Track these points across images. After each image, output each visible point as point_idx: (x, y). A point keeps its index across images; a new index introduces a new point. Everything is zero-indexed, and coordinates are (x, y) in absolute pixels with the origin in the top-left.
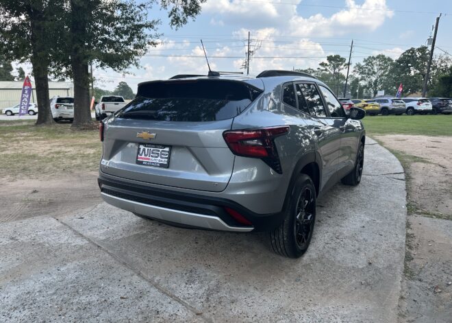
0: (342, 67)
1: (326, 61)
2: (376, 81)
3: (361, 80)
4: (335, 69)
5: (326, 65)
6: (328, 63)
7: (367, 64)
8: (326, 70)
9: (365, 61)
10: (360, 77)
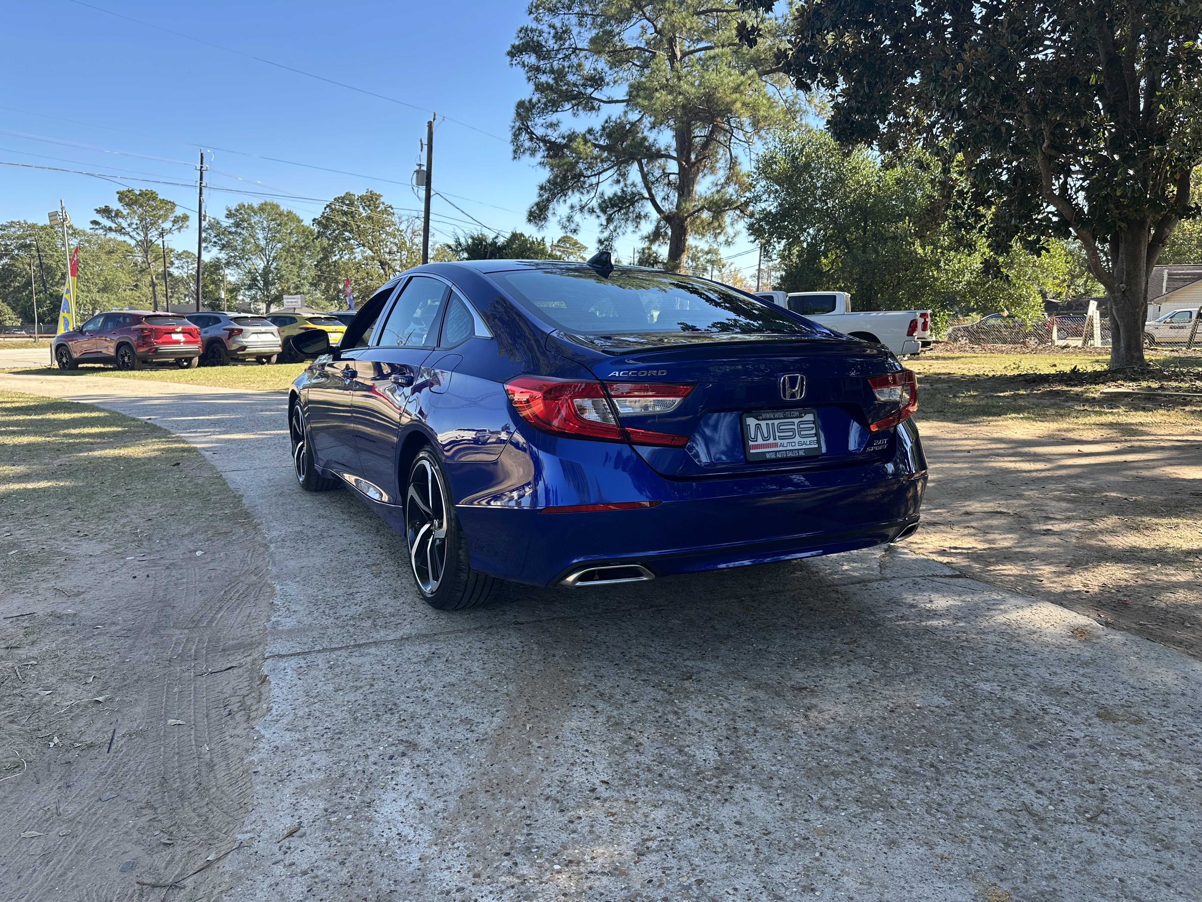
0: (167, 225)
1: (116, 205)
2: (266, 271)
3: (228, 264)
4: (146, 229)
5: (118, 214)
6: (125, 212)
7: (237, 225)
8: (120, 230)
9: (229, 215)
10: (223, 256)
